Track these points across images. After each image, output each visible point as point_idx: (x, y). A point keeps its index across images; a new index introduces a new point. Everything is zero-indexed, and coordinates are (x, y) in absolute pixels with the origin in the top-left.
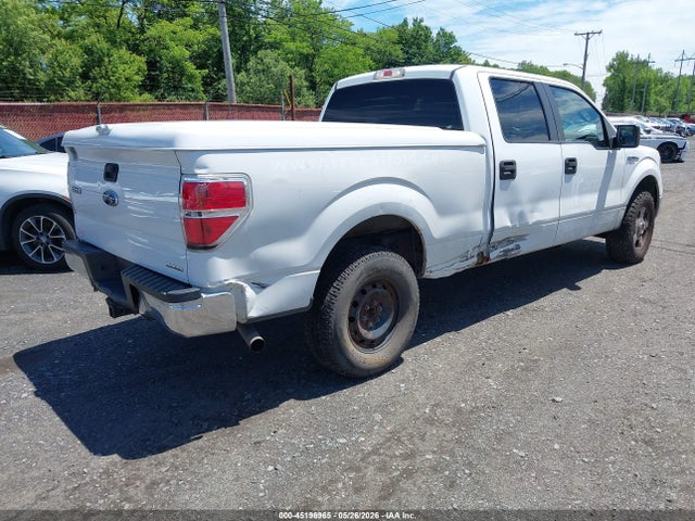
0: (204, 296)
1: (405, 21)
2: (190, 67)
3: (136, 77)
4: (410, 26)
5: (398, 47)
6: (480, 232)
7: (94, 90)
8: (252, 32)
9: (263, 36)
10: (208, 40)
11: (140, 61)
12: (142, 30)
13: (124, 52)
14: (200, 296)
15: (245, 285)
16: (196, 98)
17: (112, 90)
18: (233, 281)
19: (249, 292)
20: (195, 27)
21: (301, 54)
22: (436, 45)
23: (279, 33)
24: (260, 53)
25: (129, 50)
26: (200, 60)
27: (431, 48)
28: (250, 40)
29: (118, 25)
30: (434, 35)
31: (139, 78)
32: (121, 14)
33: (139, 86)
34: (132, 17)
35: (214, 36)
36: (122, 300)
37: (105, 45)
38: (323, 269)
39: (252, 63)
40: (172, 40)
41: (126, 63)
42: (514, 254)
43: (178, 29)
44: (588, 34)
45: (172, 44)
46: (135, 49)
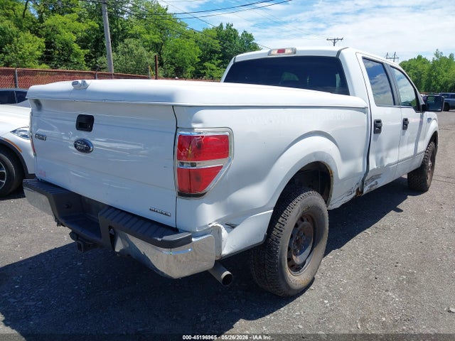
0: (193, 240)
1: (221, 25)
2: (76, 47)
3: (38, 53)
4: (224, 28)
5: (217, 41)
6: (361, 173)
7: (6, 60)
8: (119, 26)
9: (127, 29)
10: (88, 30)
11: (41, 42)
12: (41, 20)
13: (28, 34)
14: (191, 241)
15: (222, 226)
16: (80, 69)
17: (20, 61)
18: (214, 224)
19: (224, 233)
20: (79, 20)
21: (153, 43)
22: (242, 41)
23: (138, 28)
24: (126, 41)
25: (32, 33)
26: (83, 42)
27: (238, 43)
28: (119, 32)
29: (24, 16)
30: (240, 35)
31: (39, 53)
32: (26, 8)
33: (39, 59)
34: (33, 12)
35: (93, 27)
36: (95, 238)
37: (14, 29)
38: (275, 209)
39: (120, 47)
40: (63, 28)
41: (30, 42)
42: (374, 188)
43: (68, 20)
44: (335, 40)
45: (64, 31)
46: (36, 33)
